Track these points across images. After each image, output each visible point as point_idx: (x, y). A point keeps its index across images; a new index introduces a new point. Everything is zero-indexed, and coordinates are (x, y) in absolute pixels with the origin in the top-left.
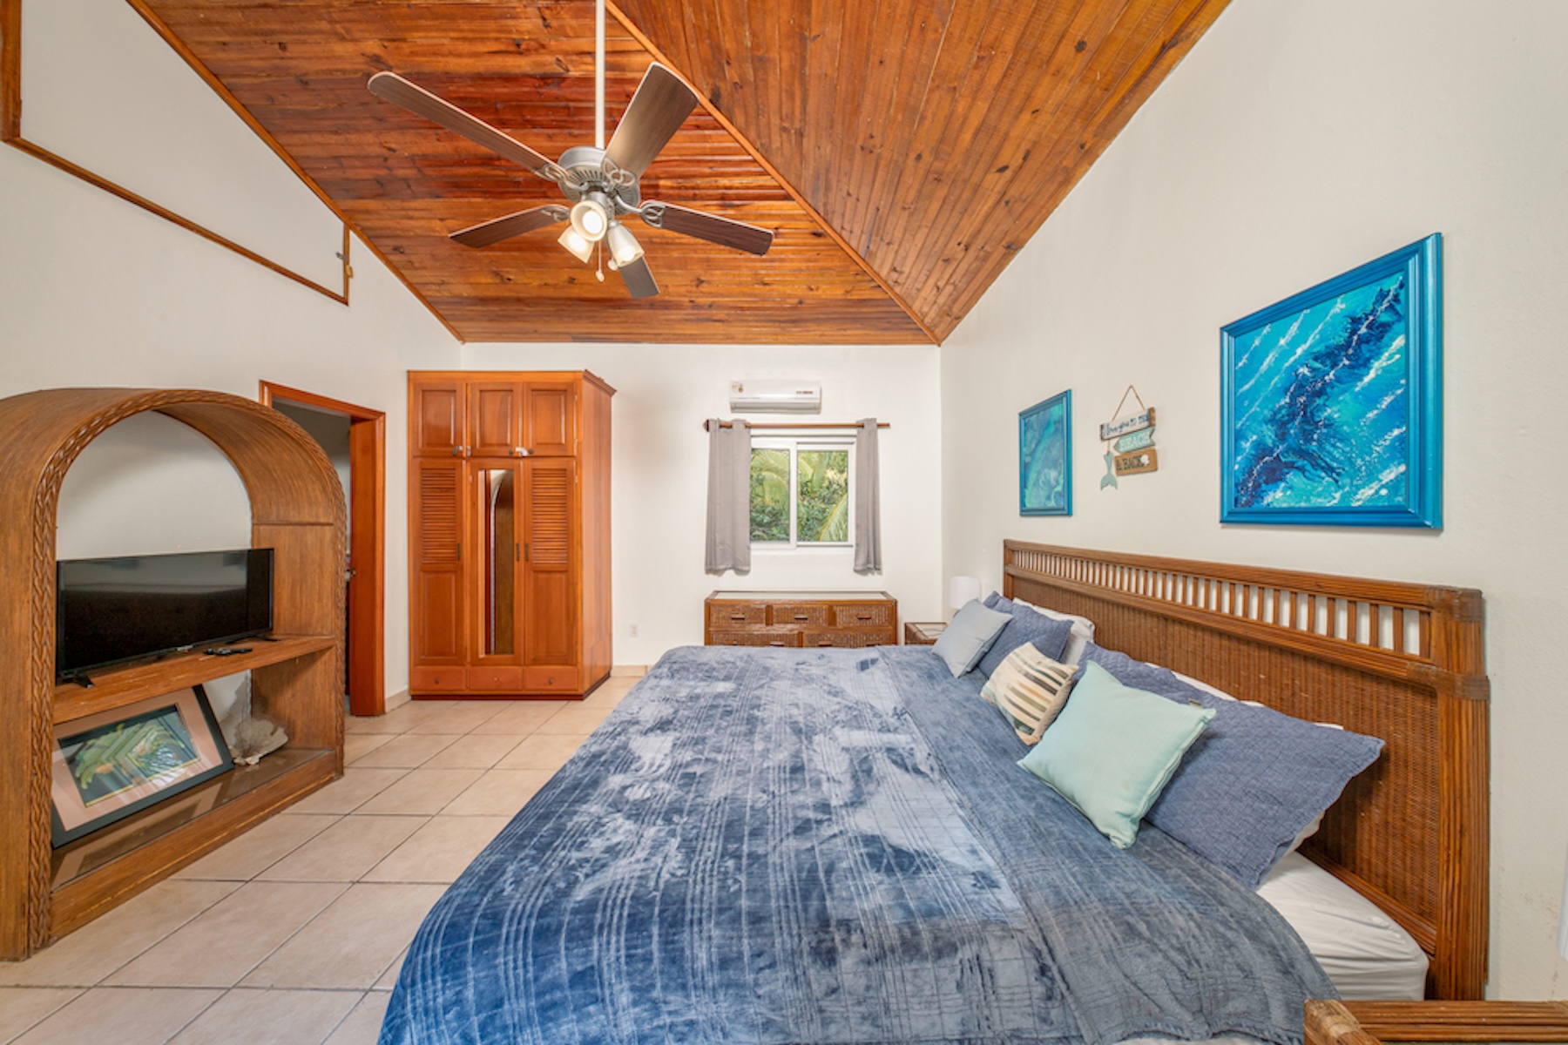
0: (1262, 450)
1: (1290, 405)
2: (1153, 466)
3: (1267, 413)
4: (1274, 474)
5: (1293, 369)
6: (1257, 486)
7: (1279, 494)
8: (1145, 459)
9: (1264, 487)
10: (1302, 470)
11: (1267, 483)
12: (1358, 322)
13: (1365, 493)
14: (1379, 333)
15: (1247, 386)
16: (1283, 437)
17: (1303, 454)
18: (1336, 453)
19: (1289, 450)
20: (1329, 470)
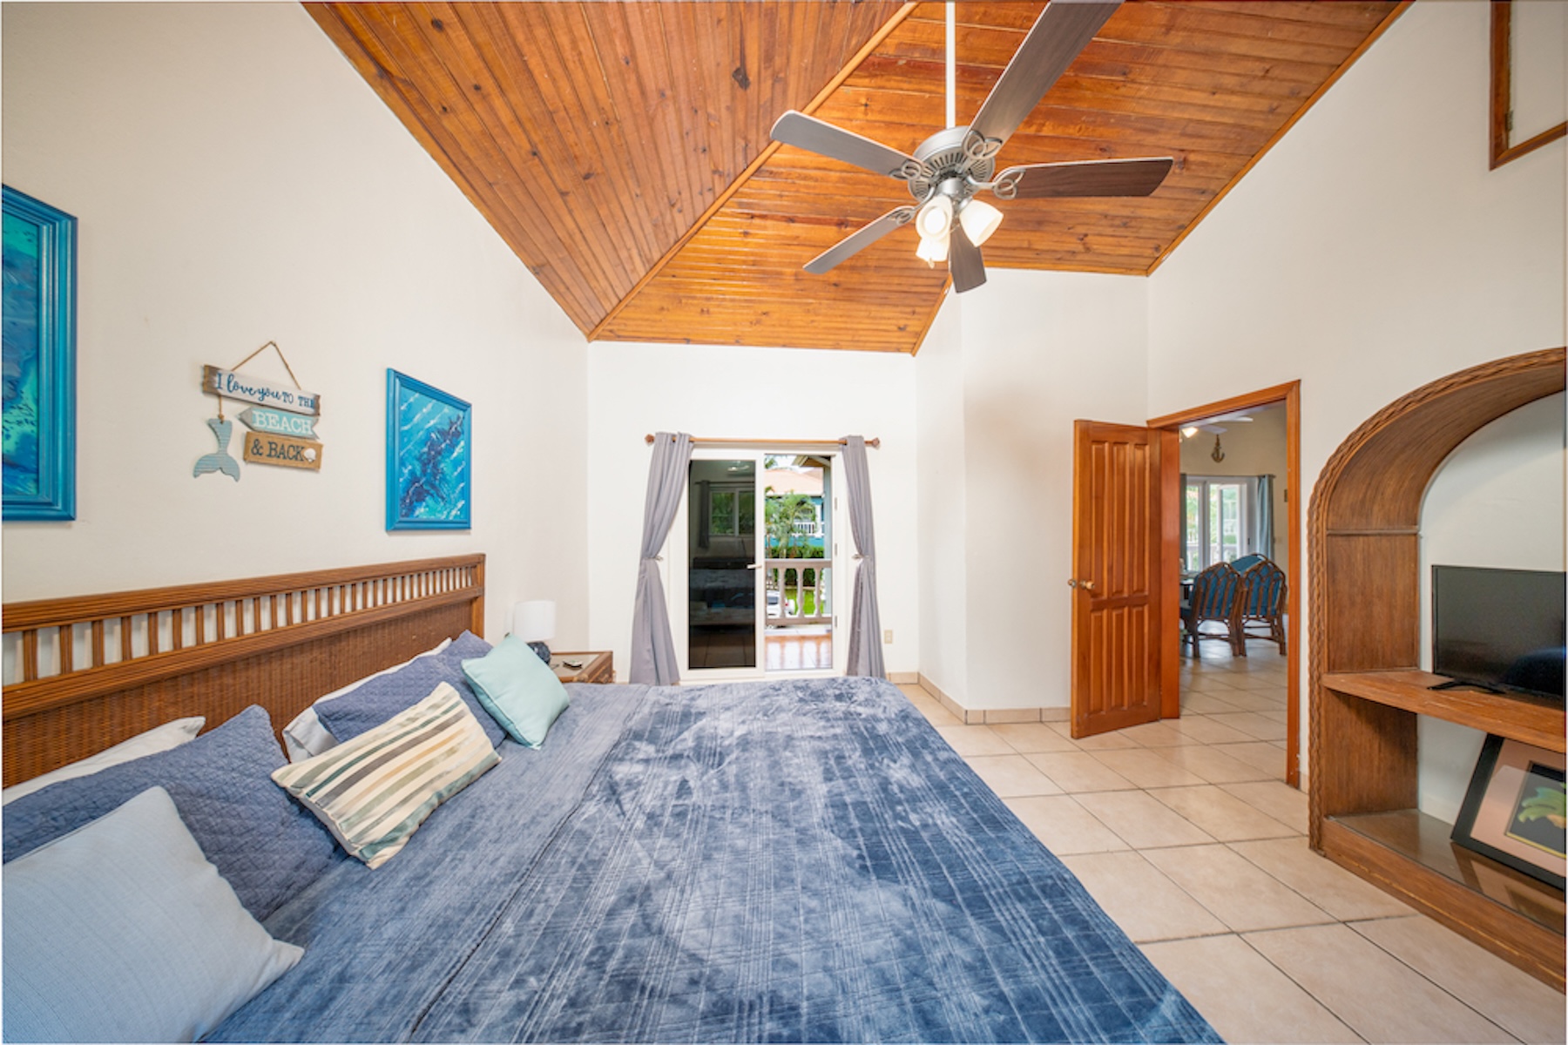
0: (414, 479)
1: (429, 453)
2: (315, 466)
3: (416, 453)
4: (420, 496)
5: (429, 431)
6: (411, 503)
7: (422, 510)
8: (310, 453)
9: (415, 504)
10: (432, 495)
11: (417, 501)
12: (452, 424)
13: (454, 513)
14: (457, 434)
15: (406, 428)
16: (424, 472)
17: (433, 486)
18: (445, 490)
19: (427, 482)
20: (443, 498)
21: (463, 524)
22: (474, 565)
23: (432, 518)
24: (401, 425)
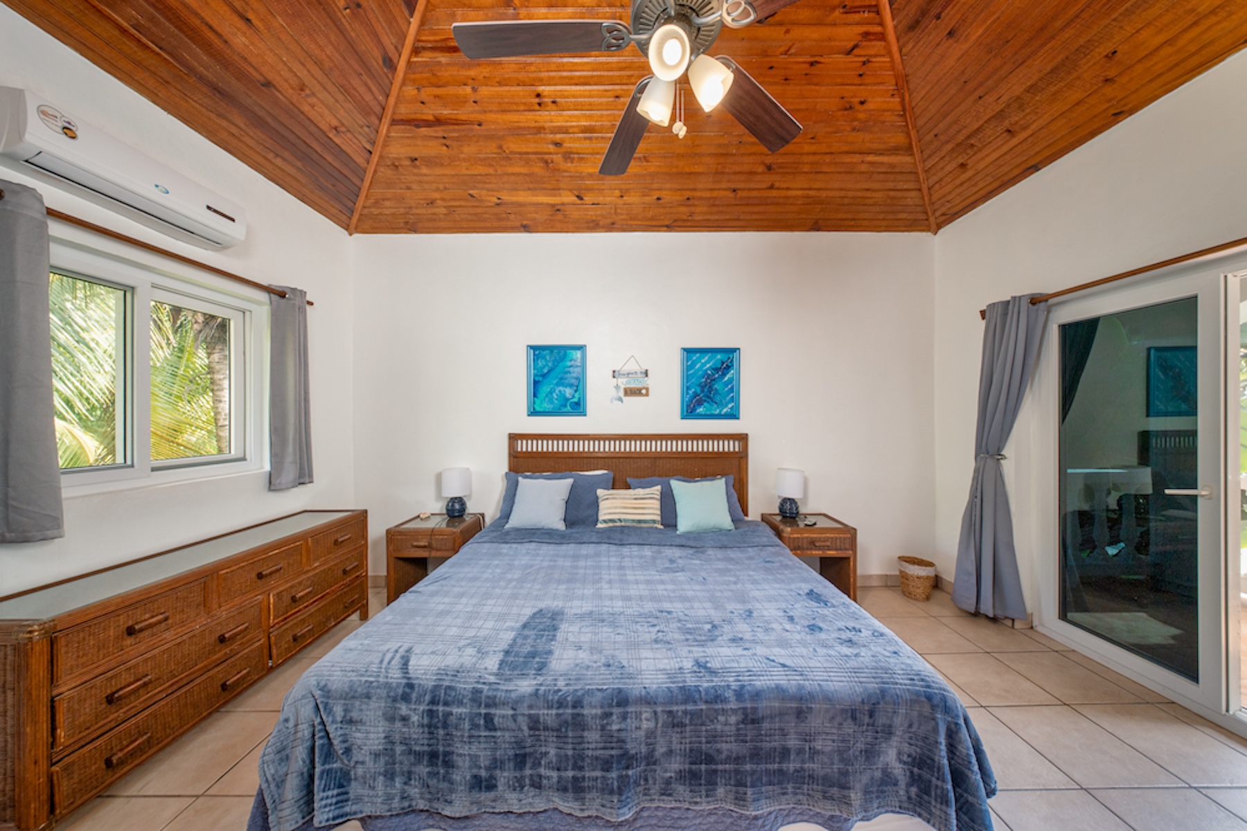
0: (696, 395)
1: (705, 382)
2: (647, 395)
3: (698, 383)
4: (700, 403)
5: (706, 371)
6: (694, 406)
7: (701, 409)
8: (644, 391)
10: (708, 403)
11: (697, 406)
12: (723, 363)
13: (725, 410)
14: (728, 368)
15: (691, 372)
16: (703, 391)
17: (709, 397)
18: (718, 398)
19: (705, 396)
20: (716, 403)
21: (734, 416)
22: (743, 438)
23: (709, 413)
24: (687, 371)
